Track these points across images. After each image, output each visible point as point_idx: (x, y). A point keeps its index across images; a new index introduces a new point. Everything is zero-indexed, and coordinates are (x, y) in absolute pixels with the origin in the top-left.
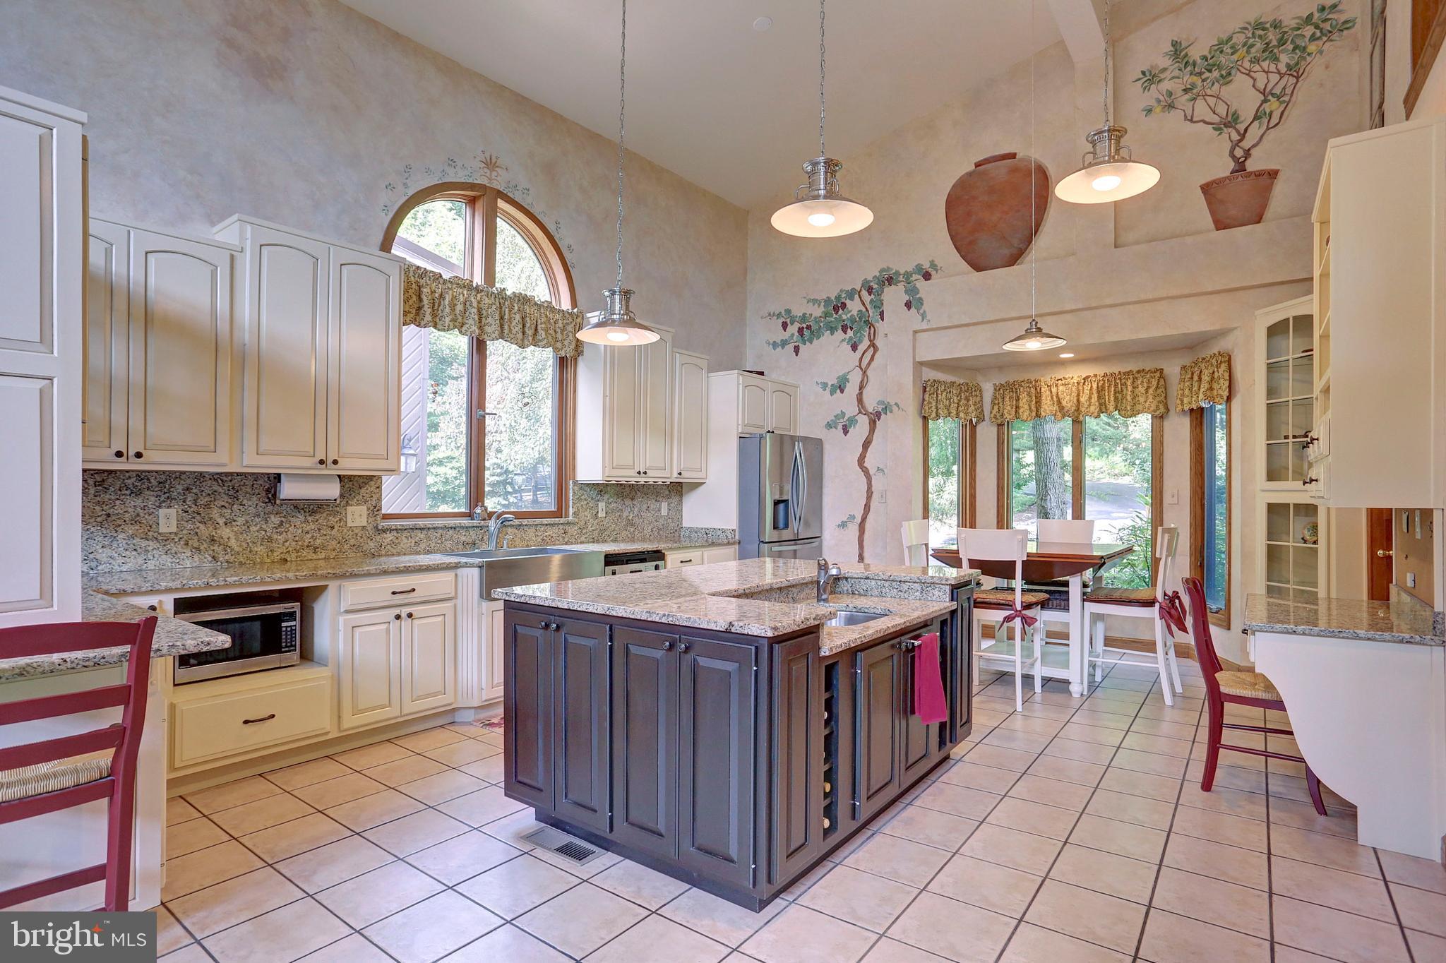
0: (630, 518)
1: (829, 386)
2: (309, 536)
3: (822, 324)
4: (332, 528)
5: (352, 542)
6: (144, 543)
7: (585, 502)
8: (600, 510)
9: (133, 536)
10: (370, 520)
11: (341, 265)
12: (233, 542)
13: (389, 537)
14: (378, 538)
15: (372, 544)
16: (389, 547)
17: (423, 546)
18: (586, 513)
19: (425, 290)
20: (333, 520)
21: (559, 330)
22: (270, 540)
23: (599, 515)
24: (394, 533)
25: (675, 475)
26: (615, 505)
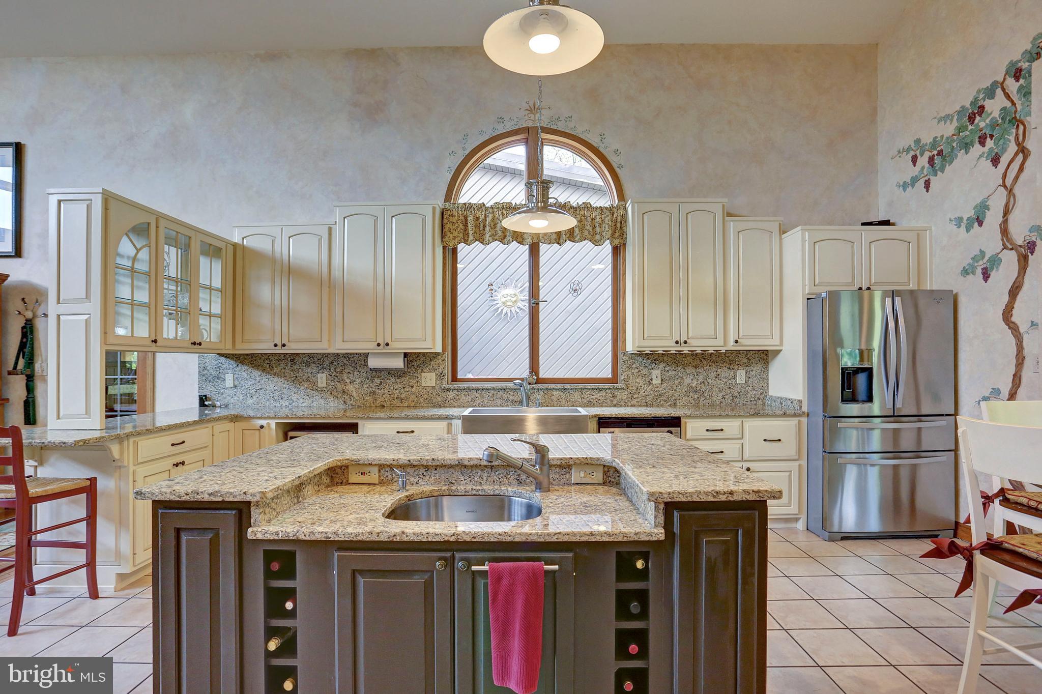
0: (694, 385)
1: (965, 221)
2: (397, 391)
3: (954, 145)
4: (412, 387)
5: (426, 396)
6: (312, 392)
7: (637, 370)
8: (654, 377)
9: (307, 388)
10: (438, 382)
11: (392, 217)
12: (354, 394)
13: (451, 394)
14: (443, 395)
15: (439, 399)
16: (452, 401)
17: (478, 402)
18: (638, 380)
19: (470, 218)
20: (413, 382)
21: (597, 225)
22: (374, 393)
23: (654, 382)
24: (456, 392)
25: (732, 343)
26: (674, 373)
